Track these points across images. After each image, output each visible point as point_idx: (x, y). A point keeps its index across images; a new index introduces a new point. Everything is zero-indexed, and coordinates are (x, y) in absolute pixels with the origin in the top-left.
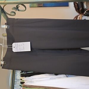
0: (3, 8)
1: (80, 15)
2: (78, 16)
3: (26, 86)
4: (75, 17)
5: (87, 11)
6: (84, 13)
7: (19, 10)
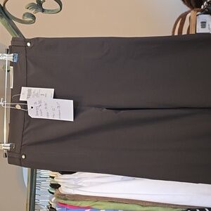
0: (4, 4)
1: (193, 11)
2: (186, 13)
3: (65, 195)
4: (180, 17)
5: (208, 3)
6: (202, 7)
7: (43, 11)
